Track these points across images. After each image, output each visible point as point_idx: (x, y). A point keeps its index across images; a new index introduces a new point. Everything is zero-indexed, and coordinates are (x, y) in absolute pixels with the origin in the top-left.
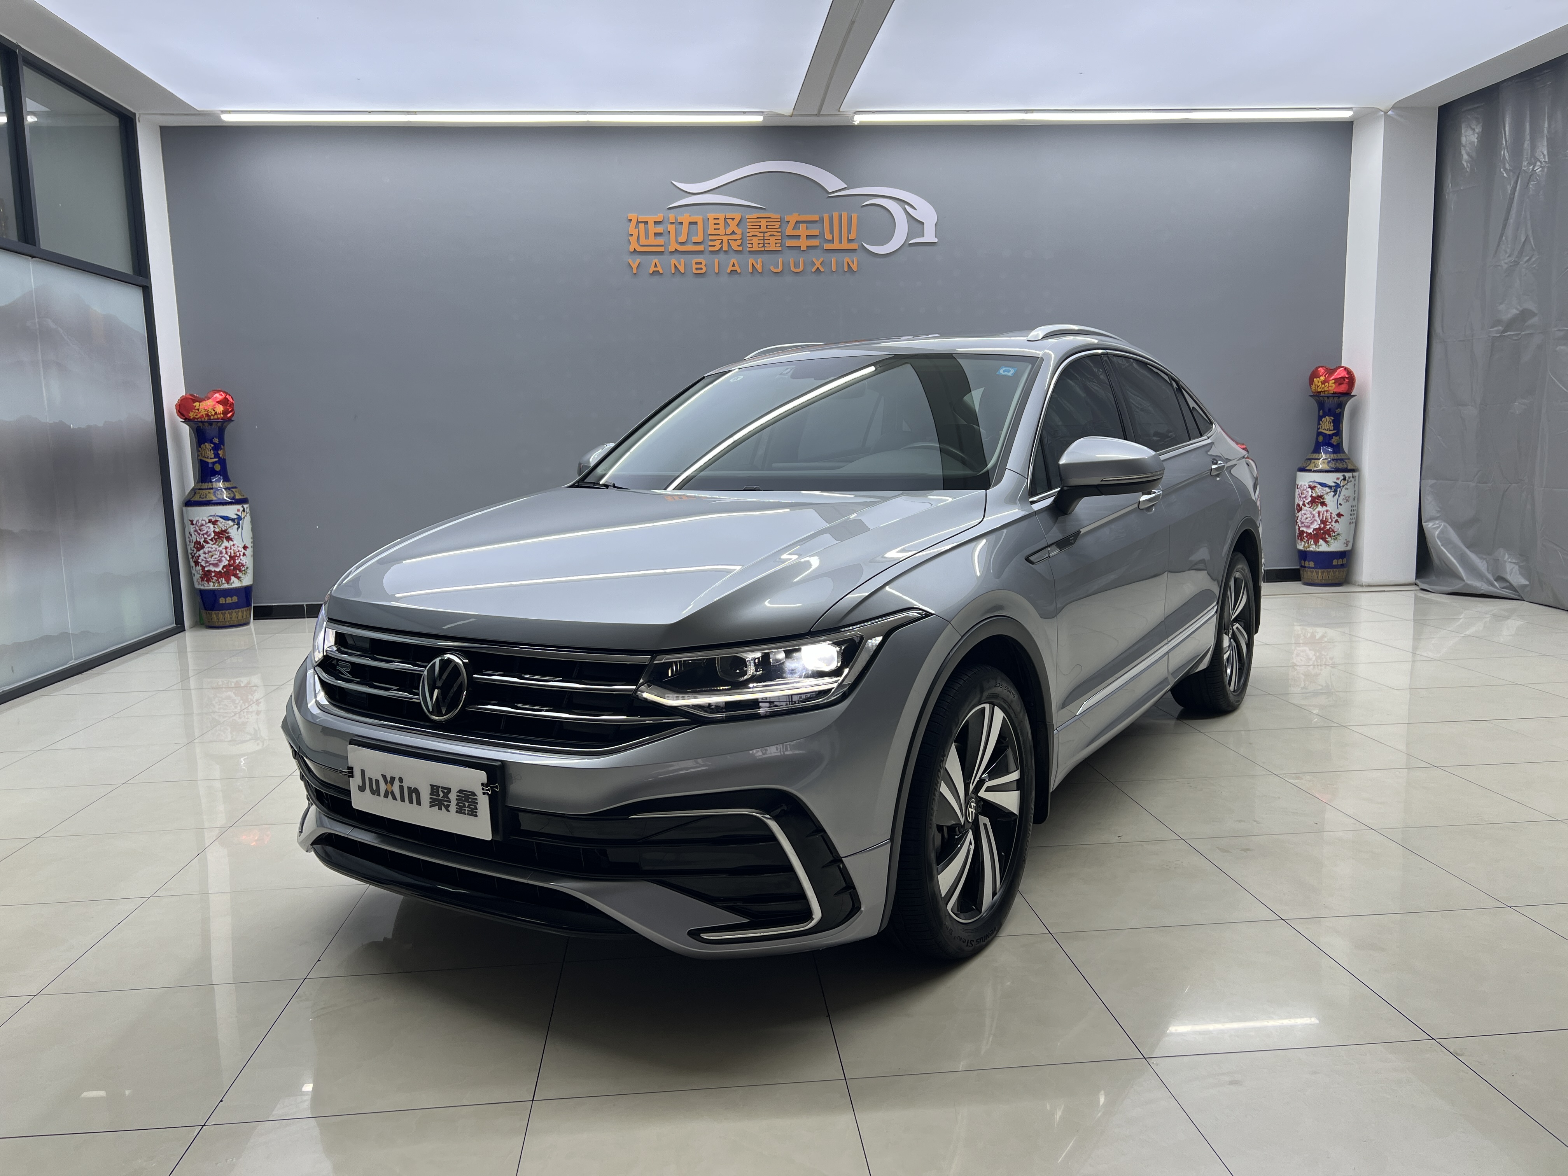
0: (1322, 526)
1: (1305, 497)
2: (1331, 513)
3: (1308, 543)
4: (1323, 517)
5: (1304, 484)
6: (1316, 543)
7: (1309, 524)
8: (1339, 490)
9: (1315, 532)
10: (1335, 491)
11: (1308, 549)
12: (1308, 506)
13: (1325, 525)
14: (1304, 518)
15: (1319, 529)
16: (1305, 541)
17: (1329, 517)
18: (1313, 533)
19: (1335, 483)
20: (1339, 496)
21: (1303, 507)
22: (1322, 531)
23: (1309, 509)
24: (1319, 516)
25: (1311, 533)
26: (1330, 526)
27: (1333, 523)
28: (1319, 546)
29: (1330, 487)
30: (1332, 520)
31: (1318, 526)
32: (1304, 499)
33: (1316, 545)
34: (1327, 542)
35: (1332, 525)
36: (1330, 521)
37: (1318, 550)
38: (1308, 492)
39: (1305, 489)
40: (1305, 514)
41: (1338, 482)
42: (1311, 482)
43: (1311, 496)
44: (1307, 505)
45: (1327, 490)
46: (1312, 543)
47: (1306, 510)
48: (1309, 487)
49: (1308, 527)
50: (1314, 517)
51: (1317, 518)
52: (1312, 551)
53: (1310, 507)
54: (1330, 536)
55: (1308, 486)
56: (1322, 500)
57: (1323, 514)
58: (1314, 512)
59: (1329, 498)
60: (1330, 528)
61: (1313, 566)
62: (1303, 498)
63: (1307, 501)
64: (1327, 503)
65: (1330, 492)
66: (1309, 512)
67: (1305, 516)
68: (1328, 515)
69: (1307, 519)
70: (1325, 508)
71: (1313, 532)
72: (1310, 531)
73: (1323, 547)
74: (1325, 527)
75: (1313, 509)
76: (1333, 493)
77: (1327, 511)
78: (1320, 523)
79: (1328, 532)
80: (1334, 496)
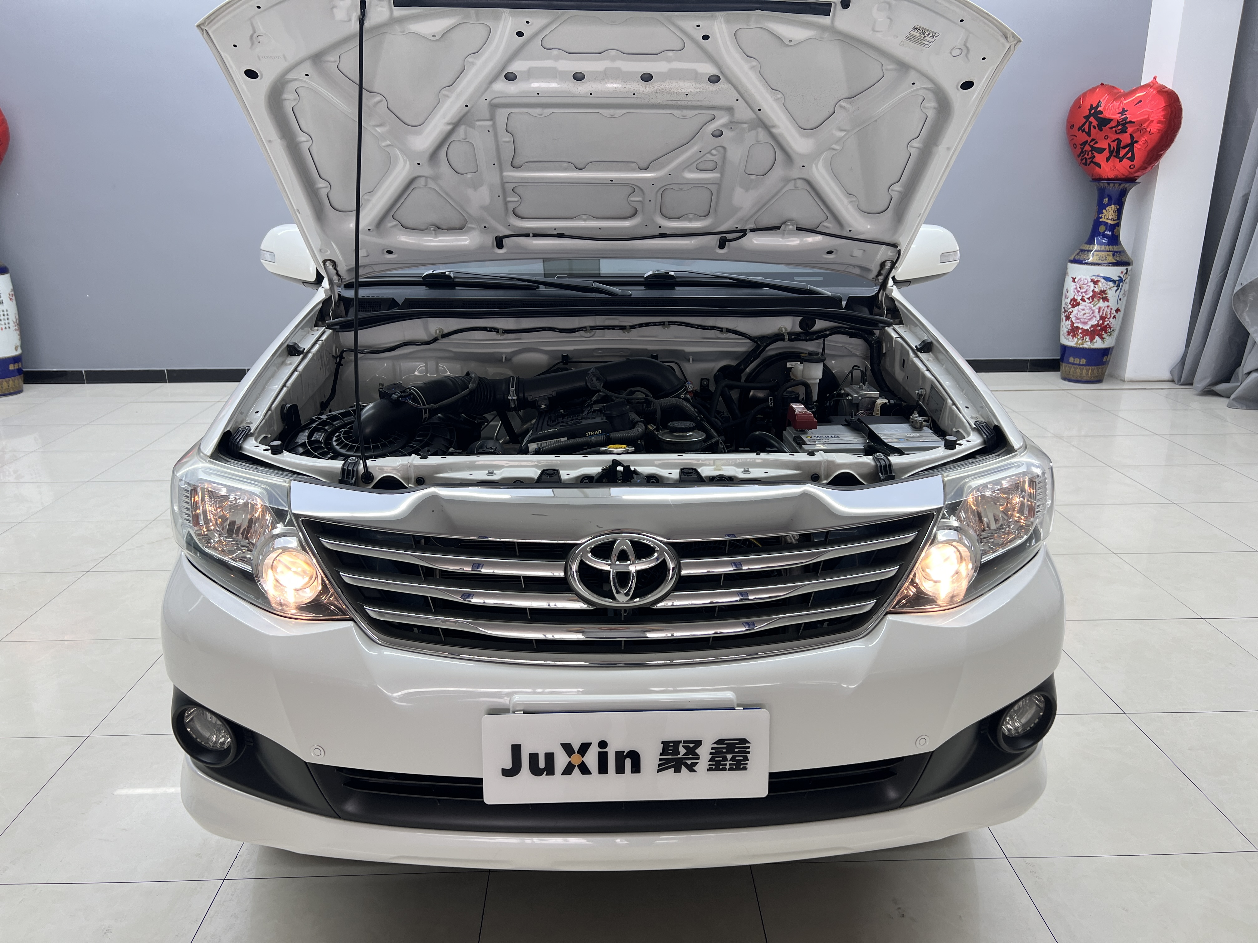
0: (1101, 322)
1: (1085, 292)
2: (1111, 309)
3: (1083, 340)
4: (1103, 313)
5: (1084, 277)
6: (1092, 339)
7: (1087, 320)
8: (1121, 284)
9: (1092, 329)
10: (1118, 286)
11: (1081, 346)
12: (1089, 301)
13: (1104, 321)
14: (1082, 314)
15: (1098, 325)
16: (1079, 337)
17: (1109, 312)
18: (1090, 330)
19: (1119, 277)
20: (1120, 291)
21: (1081, 302)
22: (1099, 328)
23: (1090, 304)
24: (1099, 312)
25: (1088, 330)
26: (1108, 322)
27: (1111, 320)
28: (1094, 343)
29: (1114, 282)
30: (1110, 316)
31: (1096, 322)
32: (1084, 294)
33: (1091, 342)
34: (1102, 339)
35: (1110, 321)
36: (1109, 317)
37: (1092, 347)
38: (1089, 286)
39: (1086, 283)
40: (1083, 310)
41: (1122, 276)
42: (1094, 276)
43: (1093, 291)
44: (1086, 300)
45: (1111, 284)
46: (1088, 339)
47: (1085, 306)
48: (1091, 282)
49: (1085, 323)
50: (1093, 313)
51: (1096, 314)
52: (1086, 348)
53: (1090, 303)
54: (1106, 332)
55: (1090, 280)
56: (1104, 295)
57: (1103, 310)
58: (1094, 308)
59: (1112, 294)
60: (1108, 324)
61: (1085, 363)
62: (1082, 293)
63: (1088, 296)
64: (1109, 299)
65: (1114, 287)
66: (1088, 308)
67: (1083, 312)
68: (1108, 310)
69: (1085, 315)
70: (1106, 303)
71: (1090, 328)
72: (1087, 327)
73: (1098, 344)
74: (1103, 323)
75: (1093, 304)
76: (1116, 288)
77: (1108, 307)
78: (1098, 318)
79: (1105, 329)
80: (1116, 291)
